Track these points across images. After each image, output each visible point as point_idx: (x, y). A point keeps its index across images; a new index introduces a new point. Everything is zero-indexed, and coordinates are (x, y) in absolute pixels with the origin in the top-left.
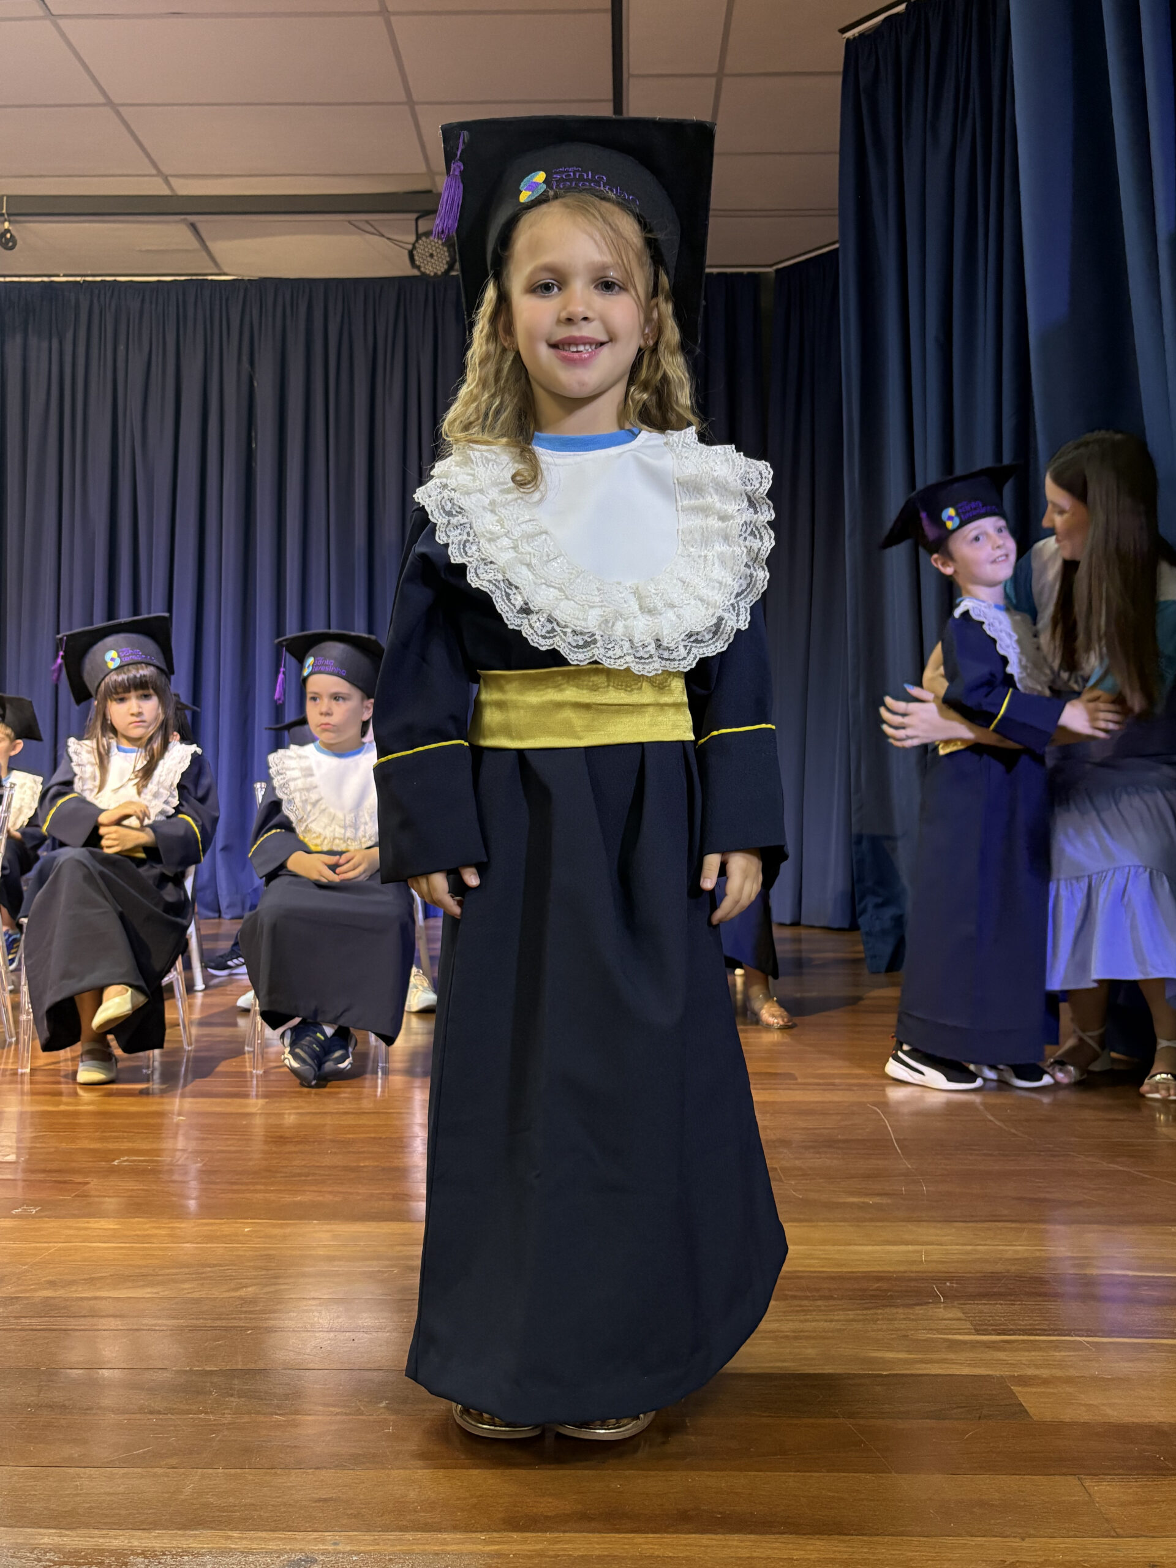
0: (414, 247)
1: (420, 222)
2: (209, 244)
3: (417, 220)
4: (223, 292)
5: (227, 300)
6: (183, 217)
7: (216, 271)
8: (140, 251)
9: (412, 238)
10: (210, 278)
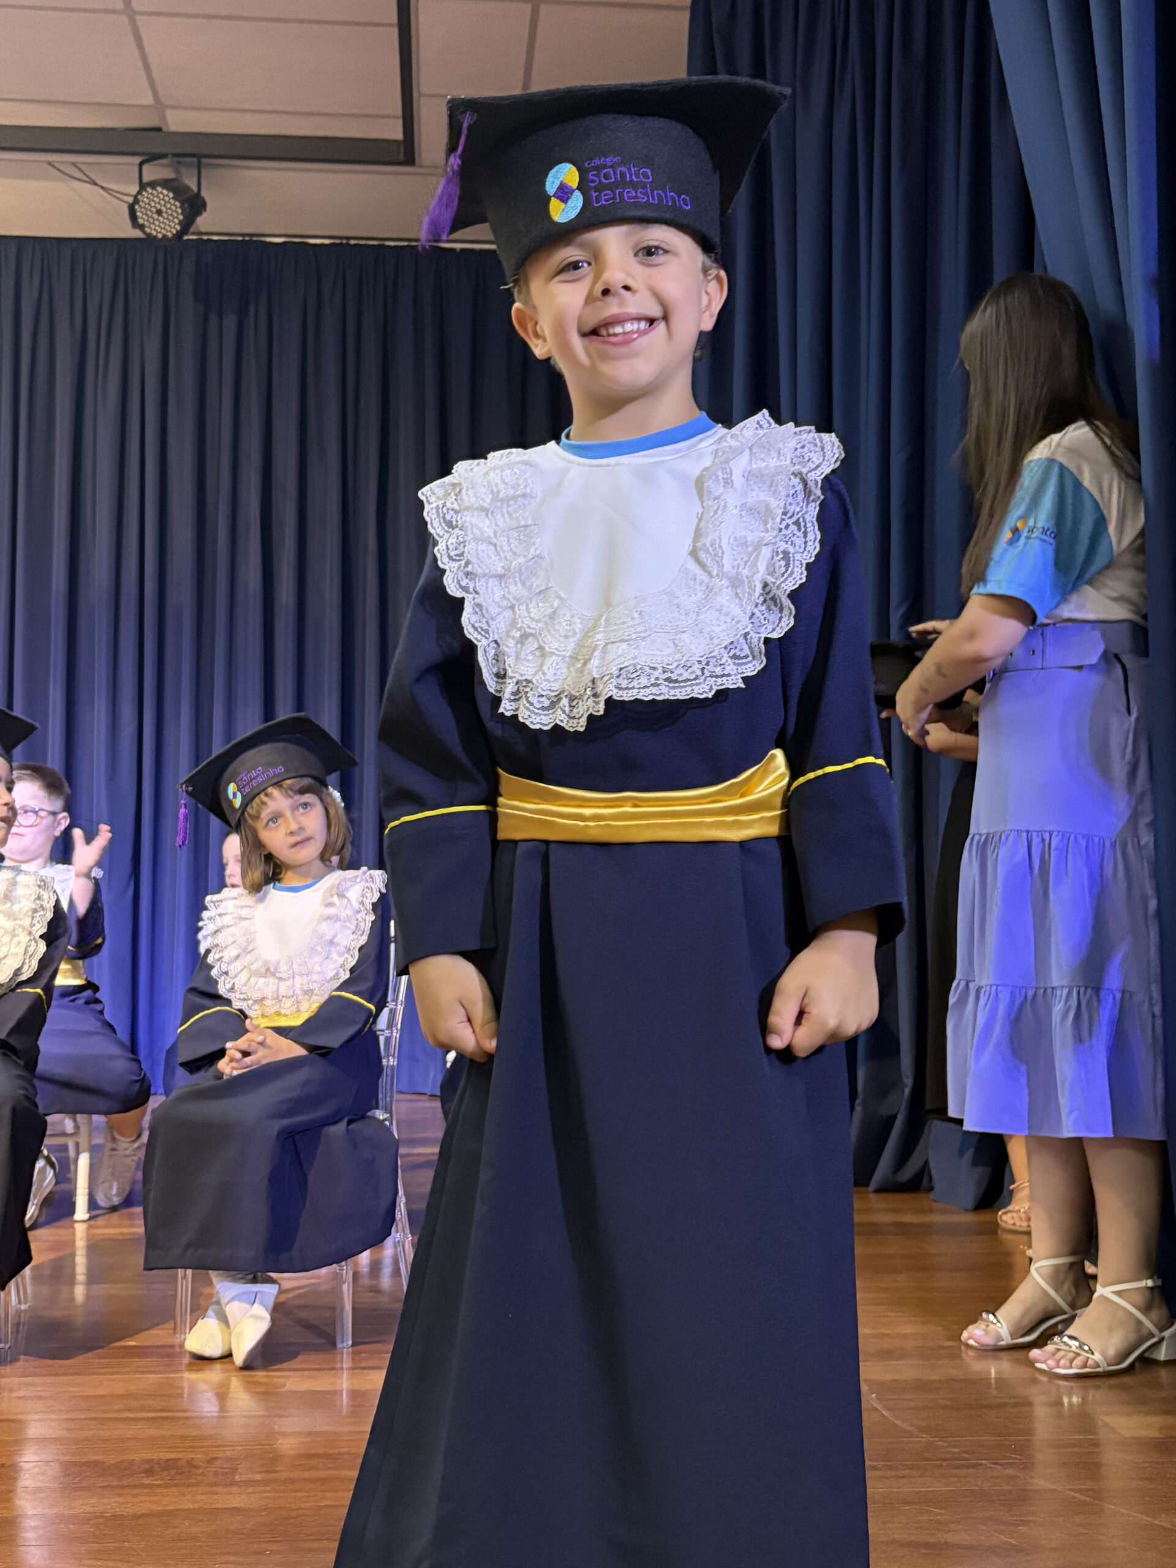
0: (136, 201)
1: (145, 168)
3: (141, 164)
9: (134, 189)
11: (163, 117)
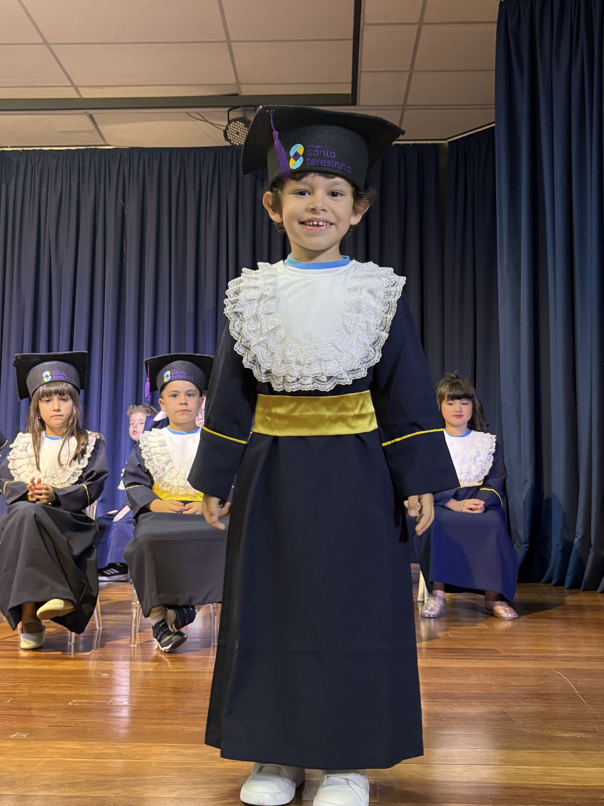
0: (227, 128)
1: (230, 113)
2: (100, 127)
3: (229, 111)
4: (107, 156)
5: (109, 161)
6: (85, 111)
7: (103, 143)
8: (58, 131)
9: (226, 123)
10: (99, 147)
11: (240, 89)
